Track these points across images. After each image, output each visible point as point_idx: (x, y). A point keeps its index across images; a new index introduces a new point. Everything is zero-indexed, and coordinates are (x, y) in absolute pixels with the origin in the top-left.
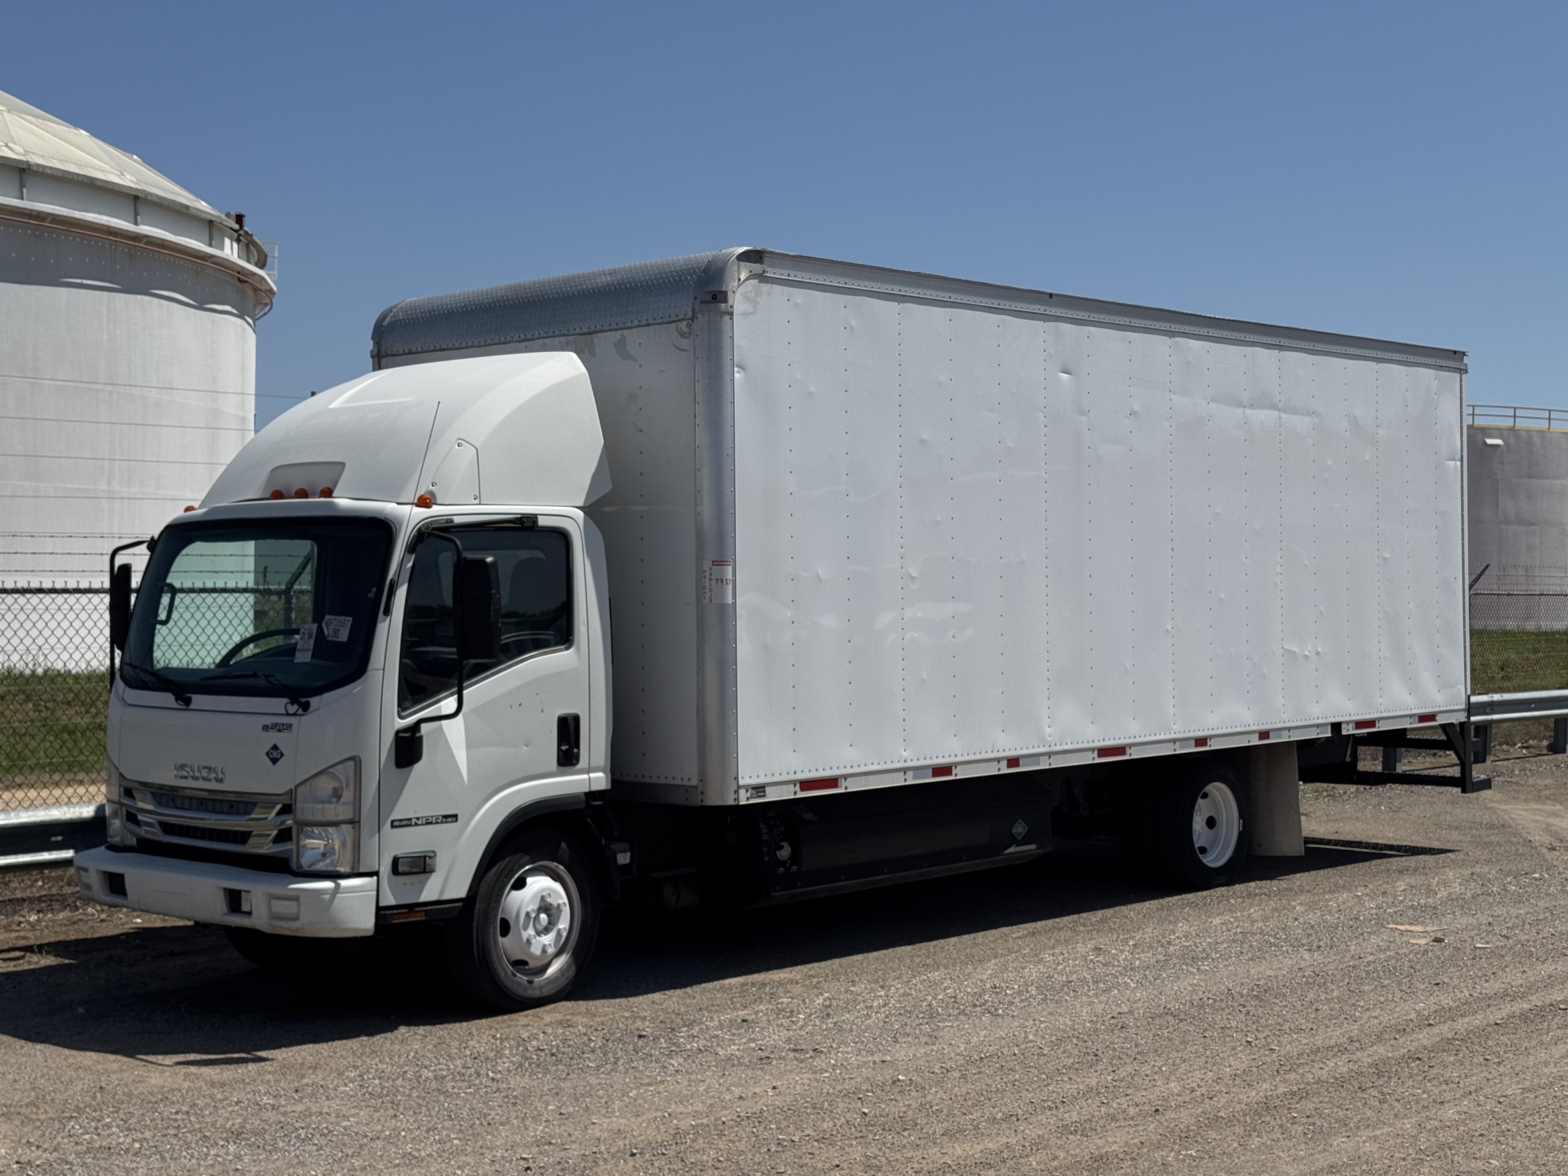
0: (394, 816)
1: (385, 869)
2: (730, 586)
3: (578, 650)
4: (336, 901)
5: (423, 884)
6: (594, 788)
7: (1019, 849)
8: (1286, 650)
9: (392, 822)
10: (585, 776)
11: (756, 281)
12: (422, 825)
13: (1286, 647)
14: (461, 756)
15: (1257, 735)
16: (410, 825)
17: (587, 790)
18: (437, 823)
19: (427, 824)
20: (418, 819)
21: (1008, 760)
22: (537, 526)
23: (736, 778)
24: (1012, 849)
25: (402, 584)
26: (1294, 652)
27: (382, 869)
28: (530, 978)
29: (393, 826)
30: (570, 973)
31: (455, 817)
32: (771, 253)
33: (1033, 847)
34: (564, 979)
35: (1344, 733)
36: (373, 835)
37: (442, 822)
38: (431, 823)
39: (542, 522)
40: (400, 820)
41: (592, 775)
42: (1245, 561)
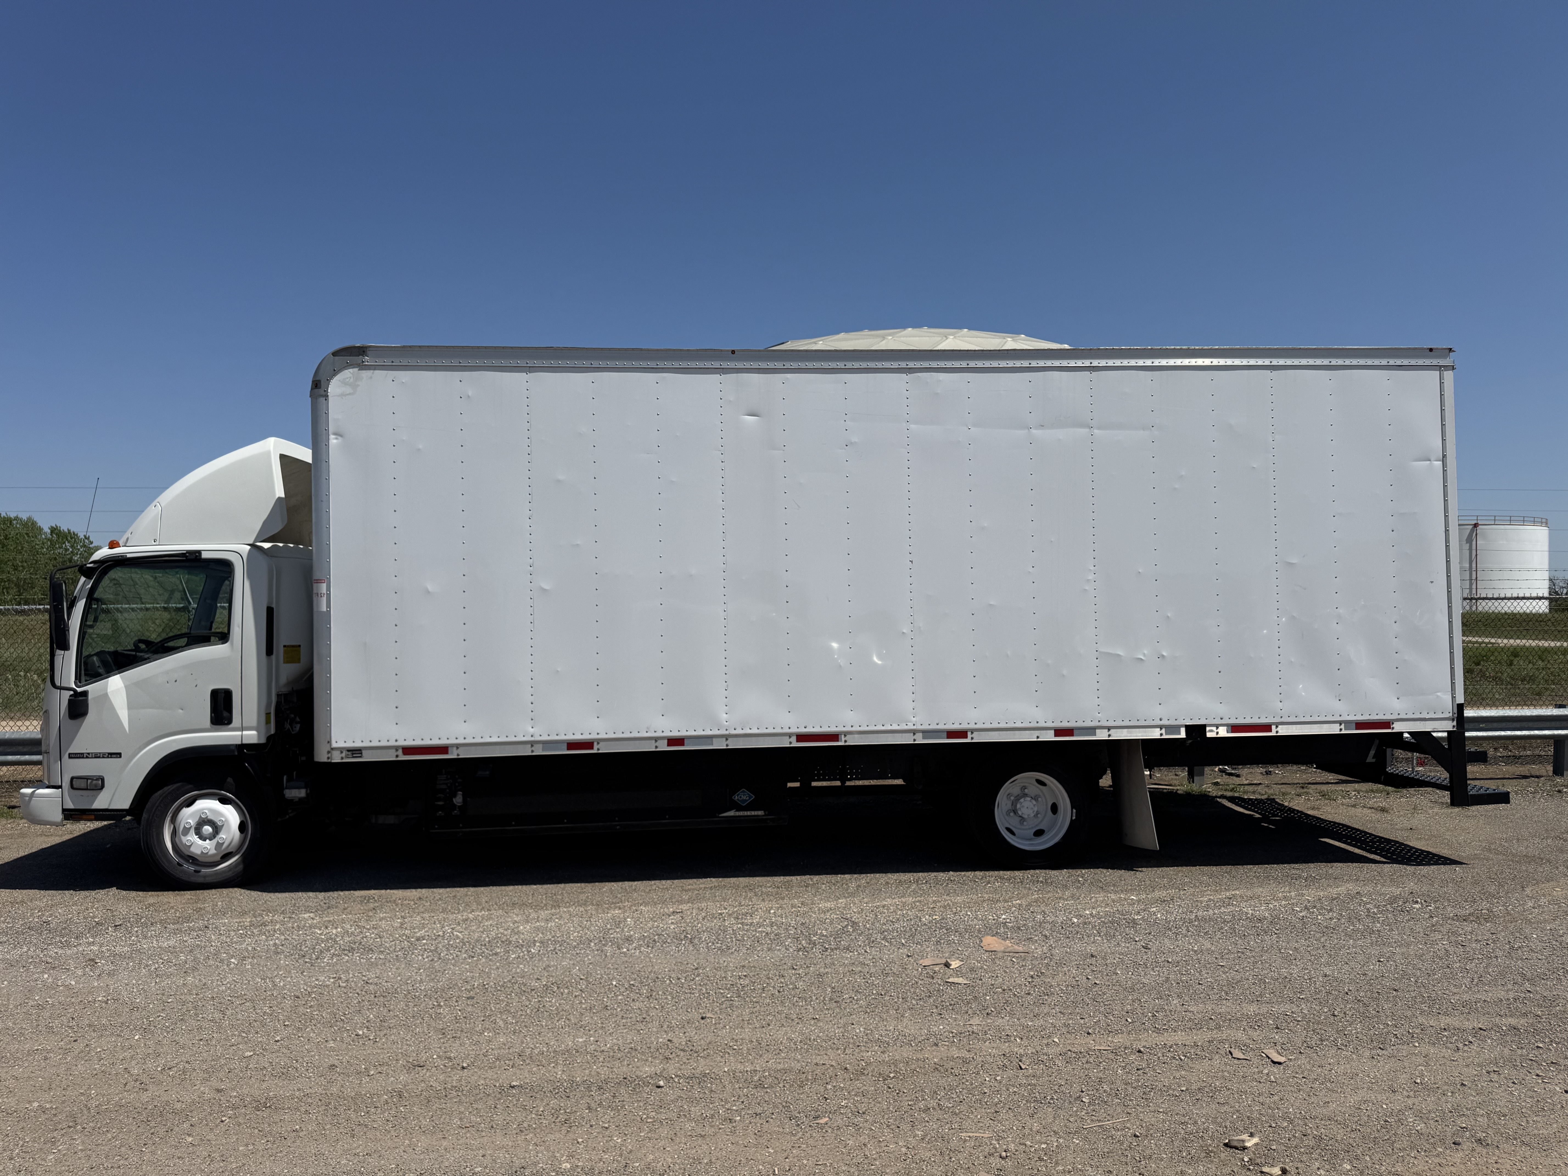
0: (72, 750)
1: (66, 784)
2: (324, 599)
3: (232, 644)
4: (32, 802)
5: (95, 797)
6: (244, 742)
7: (738, 814)
8: (1101, 652)
9: (69, 754)
10: (240, 733)
11: (356, 370)
12: (92, 758)
13: (1101, 650)
14: (123, 714)
15: (1053, 732)
16: (83, 758)
17: (240, 743)
18: (103, 757)
19: (95, 757)
20: (89, 754)
21: (668, 740)
22: (201, 559)
23: (329, 742)
24: (731, 813)
25: (83, 598)
26: (1119, 655)
27: (64, 784)
28: (198, 868)
29: (70, 757)
30: (237, 869)
31: (119, 755)
32: (370, 347)
33: (760, 813)
34: (231, 873)
35: (1209, 735)
36: (56, 762)
37: (108, 757)
38: (99, 757)
39: (205, 555)
40: (76, 754)
41: (244, 733)
42: (1031, 570)
